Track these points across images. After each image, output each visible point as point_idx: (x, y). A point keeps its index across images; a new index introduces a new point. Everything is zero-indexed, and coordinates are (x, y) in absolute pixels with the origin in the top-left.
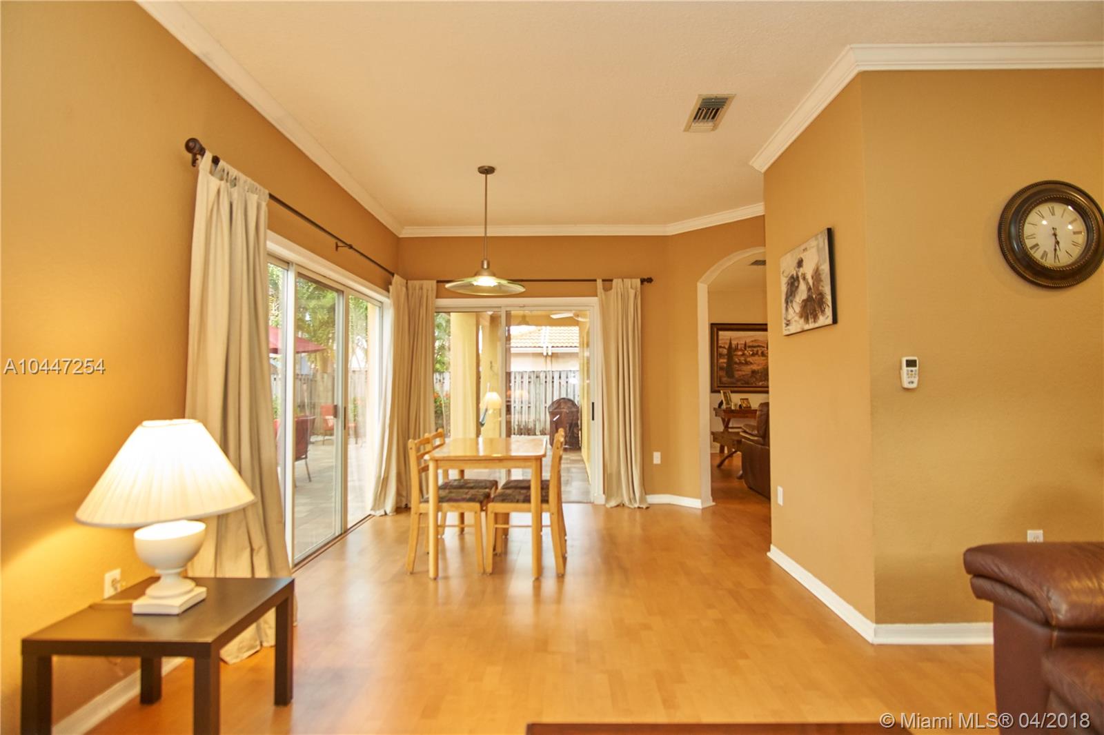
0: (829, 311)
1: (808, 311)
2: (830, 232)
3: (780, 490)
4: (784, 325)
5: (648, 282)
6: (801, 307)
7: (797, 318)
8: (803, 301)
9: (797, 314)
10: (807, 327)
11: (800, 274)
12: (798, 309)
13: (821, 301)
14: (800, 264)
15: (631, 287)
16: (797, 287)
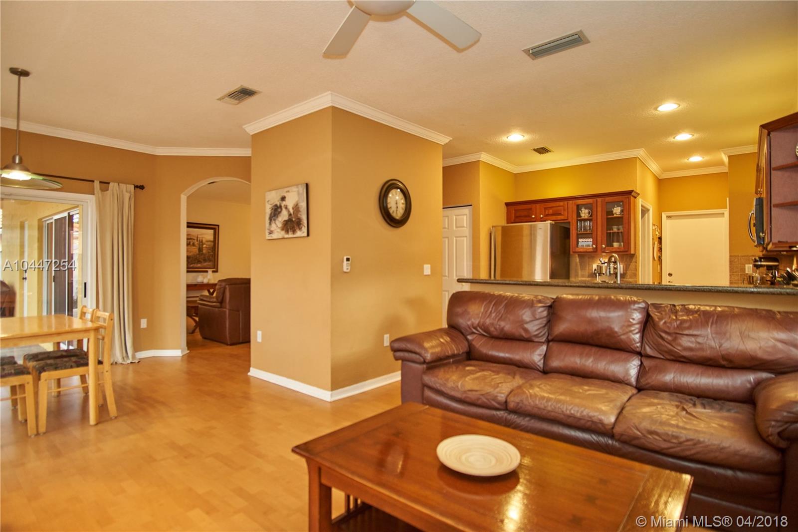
0: (305, 229)
1: (289, 227)
2: (307, 185)
3: (259, 333)
4: (267, 234)
5: (140, 189)
6: (283, 224)
7: (279, 230)
8: (285, 221)
9: (279, 228)
10: (286, 236)
11: (283, 205)
12: (280, 225)
13: (299, 223)
14: (283, 199)
15: (126, 191)
16: (280, 212)
